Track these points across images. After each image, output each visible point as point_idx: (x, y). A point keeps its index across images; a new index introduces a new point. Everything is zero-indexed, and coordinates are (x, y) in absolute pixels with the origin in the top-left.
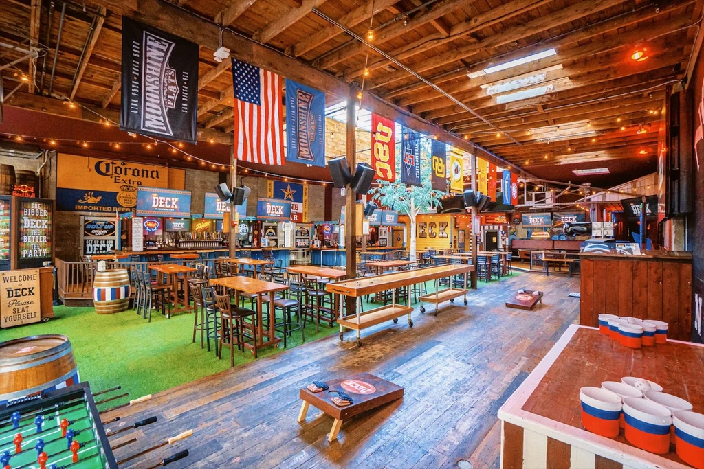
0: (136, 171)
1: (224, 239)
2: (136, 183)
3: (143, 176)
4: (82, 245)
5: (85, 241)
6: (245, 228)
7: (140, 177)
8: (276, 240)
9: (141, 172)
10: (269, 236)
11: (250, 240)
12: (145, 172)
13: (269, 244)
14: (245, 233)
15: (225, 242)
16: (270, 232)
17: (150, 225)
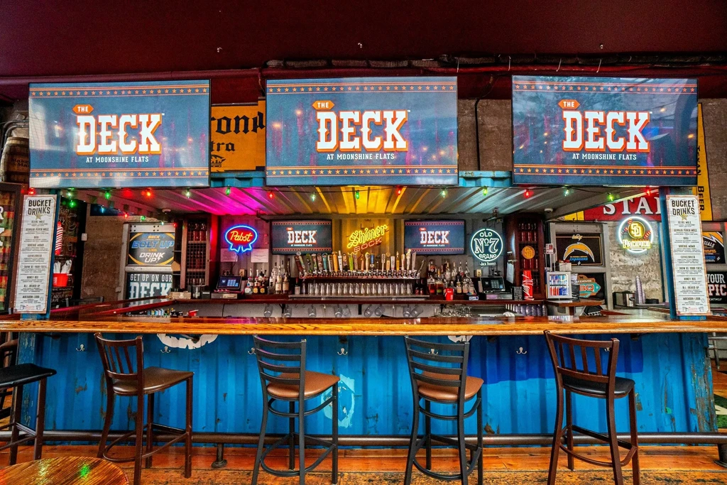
0: (224, 123)
1: (428, 274)
2: (223, 147)
3: (237, 131)
4: (122, 283)
5: (128, 274)
6: (494, 242)
7: (232, 133)
8: (600, 278)
9: (233, 123)
10: (574, 263)
11: (511, 275)
12: (242, 122)
13: (576, 290)
14: (494, 257)
15: (431, 281)
16: (577, 253)
17: (238, 238)
